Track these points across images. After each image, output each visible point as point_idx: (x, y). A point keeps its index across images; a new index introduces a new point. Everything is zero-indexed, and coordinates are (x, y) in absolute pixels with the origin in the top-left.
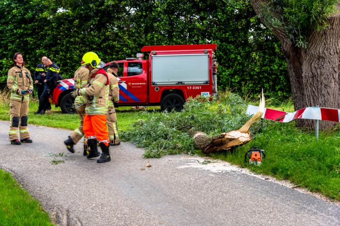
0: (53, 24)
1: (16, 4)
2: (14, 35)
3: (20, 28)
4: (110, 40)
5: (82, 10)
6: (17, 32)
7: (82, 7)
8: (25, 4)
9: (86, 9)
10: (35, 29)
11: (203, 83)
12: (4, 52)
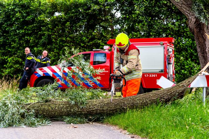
0: (49, 26)
1: (20, 8)
2: (17, 35)
3: (22, 29)
4: (96, 38)
5: (73, 13)
6: (19, 33)
7: (73, 11)
8: (26, 9)
9: (76, 12)
10: (35, 30)
11: (158, 71)
12: (9, 49)
